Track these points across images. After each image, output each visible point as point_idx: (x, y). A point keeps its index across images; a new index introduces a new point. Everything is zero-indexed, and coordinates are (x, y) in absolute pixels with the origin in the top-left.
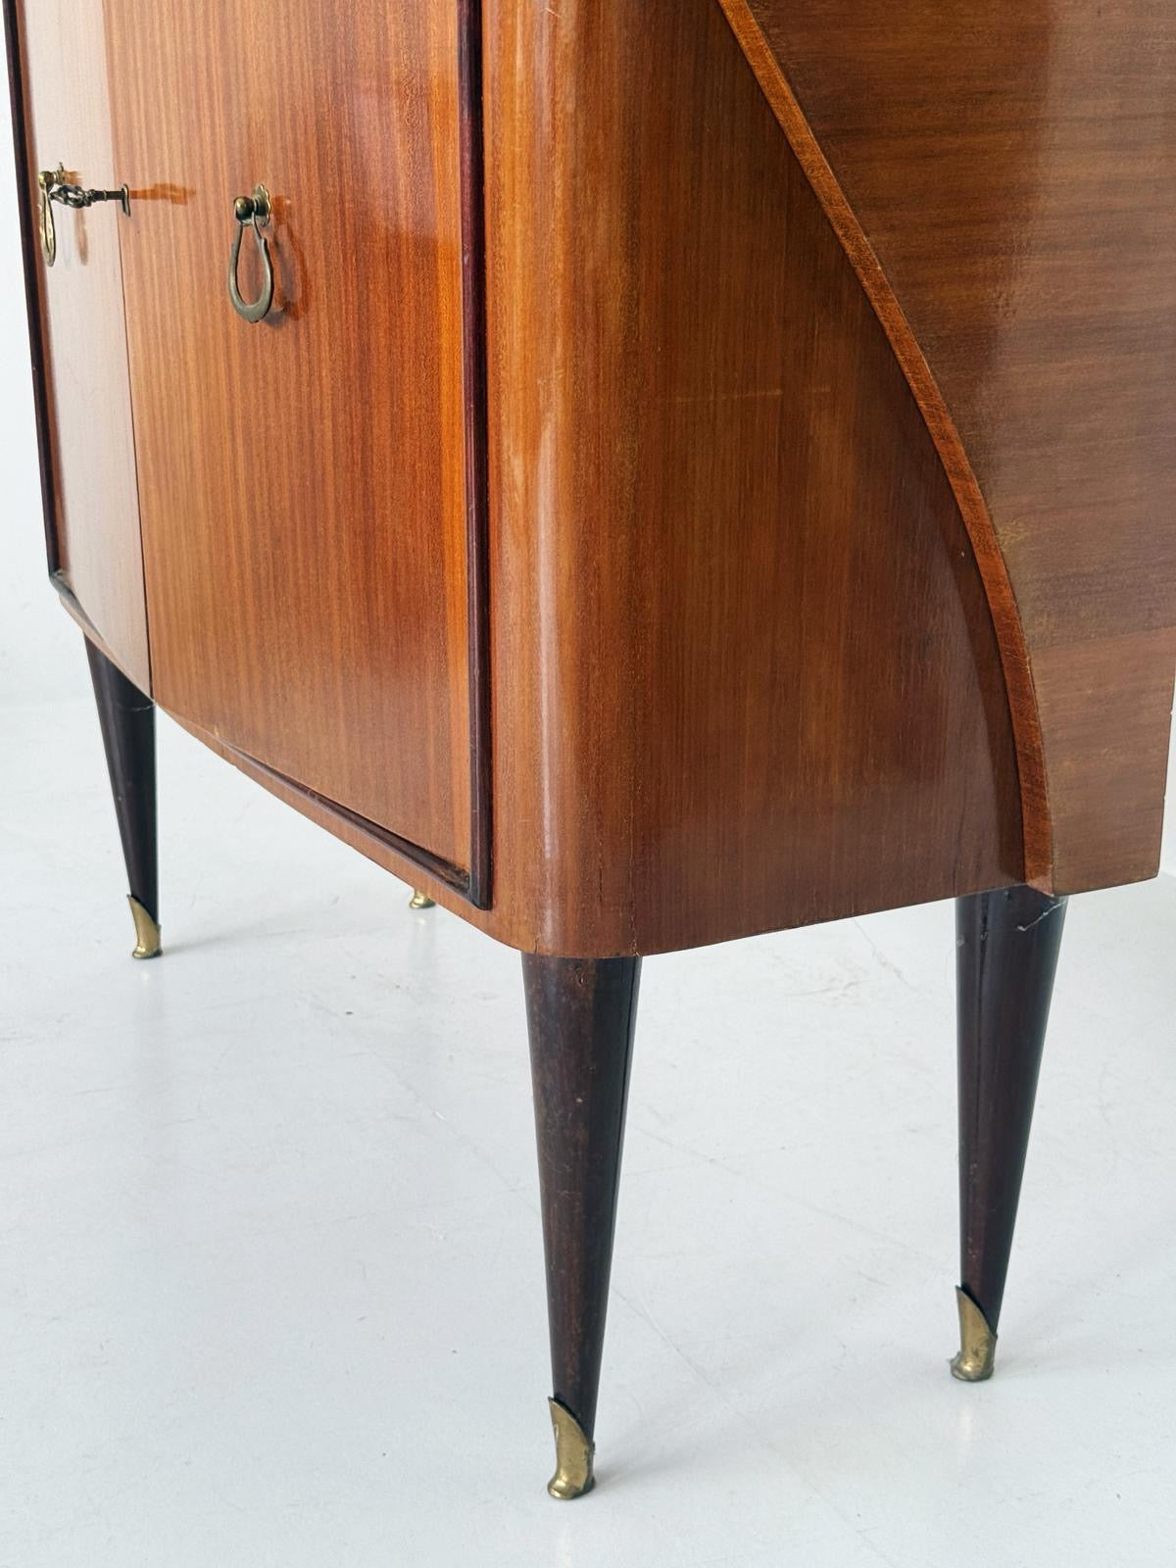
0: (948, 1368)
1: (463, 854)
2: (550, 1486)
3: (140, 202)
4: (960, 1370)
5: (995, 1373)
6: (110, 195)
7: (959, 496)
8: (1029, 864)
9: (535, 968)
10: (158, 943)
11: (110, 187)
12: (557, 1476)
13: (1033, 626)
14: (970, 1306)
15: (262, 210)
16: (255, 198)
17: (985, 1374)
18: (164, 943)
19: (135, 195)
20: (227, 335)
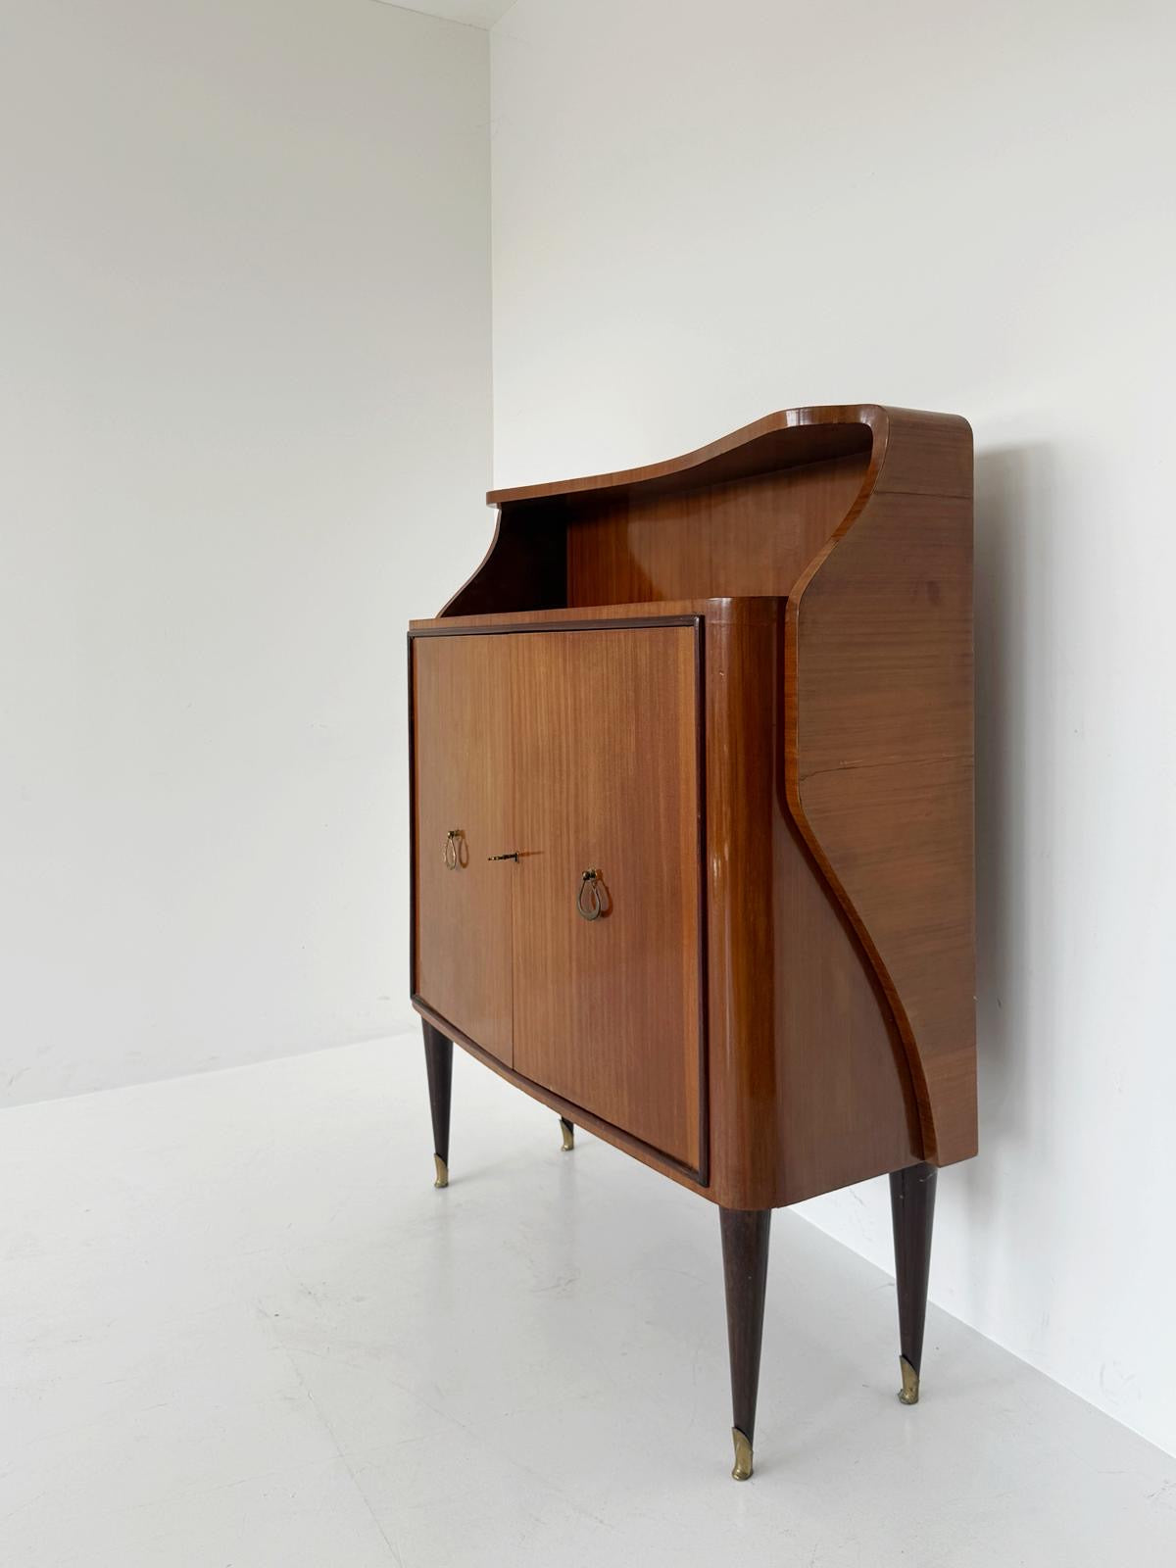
0: (897, 1397)
1: (695, 1160)
2: (733, 1473)
3: (525, 858)
4: (904, 1399)
5: (920, 1401)
6: (512, 856)
7: (889, 997)
8: (926, 1153)
9: (726, 1216)
10: (447, 1178)
11: (513, 853)
12: (736, 1467)
13: (923, 1051)
14: (907, 1365)
15: (593, 876)
16: (590, 871)
17: (914, 1400)
18: (451, 1176)
19: (522, 855)
20: (570, 921)
